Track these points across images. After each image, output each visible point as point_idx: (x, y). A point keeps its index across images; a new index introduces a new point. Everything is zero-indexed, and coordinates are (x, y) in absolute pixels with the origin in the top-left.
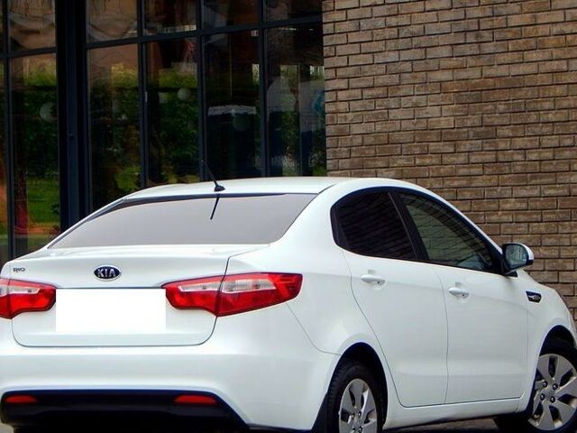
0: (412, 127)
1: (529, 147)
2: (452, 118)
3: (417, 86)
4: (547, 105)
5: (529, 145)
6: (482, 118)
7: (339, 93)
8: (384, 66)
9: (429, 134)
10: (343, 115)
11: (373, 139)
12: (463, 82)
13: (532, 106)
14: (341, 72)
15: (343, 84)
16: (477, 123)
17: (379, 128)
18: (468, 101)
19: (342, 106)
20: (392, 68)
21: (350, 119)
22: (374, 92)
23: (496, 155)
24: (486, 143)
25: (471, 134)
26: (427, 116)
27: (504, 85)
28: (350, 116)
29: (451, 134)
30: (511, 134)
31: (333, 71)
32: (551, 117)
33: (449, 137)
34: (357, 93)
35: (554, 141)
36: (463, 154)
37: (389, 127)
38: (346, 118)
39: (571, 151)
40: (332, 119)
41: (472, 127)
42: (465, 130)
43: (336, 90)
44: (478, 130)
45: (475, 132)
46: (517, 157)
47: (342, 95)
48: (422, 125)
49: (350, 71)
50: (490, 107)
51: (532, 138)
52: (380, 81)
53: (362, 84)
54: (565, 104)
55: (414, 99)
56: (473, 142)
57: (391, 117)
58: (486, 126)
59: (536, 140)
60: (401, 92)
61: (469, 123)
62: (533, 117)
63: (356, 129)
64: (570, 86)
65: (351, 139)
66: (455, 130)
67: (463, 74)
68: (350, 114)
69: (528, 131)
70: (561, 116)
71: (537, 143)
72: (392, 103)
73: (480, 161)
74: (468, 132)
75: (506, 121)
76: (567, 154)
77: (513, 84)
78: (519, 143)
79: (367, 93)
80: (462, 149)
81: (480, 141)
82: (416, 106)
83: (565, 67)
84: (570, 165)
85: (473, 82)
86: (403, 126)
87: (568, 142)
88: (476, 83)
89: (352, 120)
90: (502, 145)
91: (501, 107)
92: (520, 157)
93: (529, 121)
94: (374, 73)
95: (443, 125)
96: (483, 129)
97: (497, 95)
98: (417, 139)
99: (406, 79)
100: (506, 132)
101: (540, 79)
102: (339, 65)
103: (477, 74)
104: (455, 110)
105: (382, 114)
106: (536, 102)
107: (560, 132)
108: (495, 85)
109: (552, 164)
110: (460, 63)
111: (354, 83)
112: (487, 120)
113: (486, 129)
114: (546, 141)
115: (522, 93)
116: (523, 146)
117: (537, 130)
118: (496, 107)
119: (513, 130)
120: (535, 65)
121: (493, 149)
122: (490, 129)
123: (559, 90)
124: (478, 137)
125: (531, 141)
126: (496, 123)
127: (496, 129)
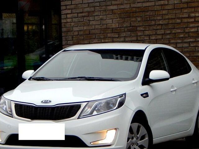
0: (100, 28)
2: (118, 24)
3: (102, 11)
4: (159, 18)
5: (151, 33)
6: (131, 23)
7: (68, 15)
8: (87, 4)
9: (107, 30)
10: (69, 23)
11: (83, 33)
12: (122, 10)
13: (152, 18)
14: (68, 7)
15: (69, 12)
17: (85, 28)
18: (125, 17)
19: (69, 20)
20: (91, 5)
21: (73, 25)
22: (83, 14)
23: (137, 38)
24: (133, 33)
25: (126, 30)
26: (107, 23)
27: (140, 10)
28: (73, 24)
29: (117, 30)
30: (143, 30)
31: (65, 6)
32: (161, 22)
34: (76, 15)
35: (162, 32)
36: (122, 38)
37: (90, 28)
38: (71, 25)
39: (169, 35)
40: (65, 25)
41: (126, 27)
42: (123, 28)
43: (67, 14)
44: (129, 28)
46: (146, 38)
47: (69, 16)
48: (105, 26)
49: (72, 7)
50: (134, 19)
51: (152, 31)
52: (86, 10)
53: (78, 11)
54: (167, 17)
55: (101, 17)
56: (127, 33)
57: (91, 24)
58: (132, 27)
59: (154, 32)
60: (95, 14)
61: (125, 26)
62: (153, 23)
63: (75, 29)
64: (169, 10)
65: (73, 33)
66: (119, 28)
67: (122, 7)
68: (73, 23)
69: (151, 28)
70: (165, 22)
71: (155, 33)
72: (91, 18)
73: (130, 40)
74: (124, 29)
75: (141, 24)
76: (168, 37)
77: (144, 10)
78: (147, 33)
79: (80, 15)
80: (122, 35)
81: (130, 32)
82: (102, 19)
83: (167, 3)
84: (169, 41)
85: (127, 9)
86: (96, 27)
87: (168, 32)
88: (128, 10)
89: (73, 26)
90: (139, 34)
91: (139, 19)
92: (147, 38)
93: (151, 24)
94: (83, 7)
95: (114, 26)
96: (131, 27)
97: (137, 14)
98: (102, 32)
99: (97, 9)
100: (142, 29)
101: (156, 8)
102: (67, 4)
103: (128, 6)
104: (119, 21)
105: (87, 23)
106: (154, 17)
107: (165, 28)
108: (136, 11)
109: (161, 41)
110: (121, 2)
111: (74, 11)
112: (132, 24)
114: (158, 32)
115: (148, 14)
116: (148, 34)
117: (155, 28)
118: (136, 19)
119: (144, 28)
120: (154, 2)
121: (135, 35)
122: (134, 28)
123: (164, 12)
124: (129, 31)
125: (152, 32)
126: (137, 25)
127: (137, 28)
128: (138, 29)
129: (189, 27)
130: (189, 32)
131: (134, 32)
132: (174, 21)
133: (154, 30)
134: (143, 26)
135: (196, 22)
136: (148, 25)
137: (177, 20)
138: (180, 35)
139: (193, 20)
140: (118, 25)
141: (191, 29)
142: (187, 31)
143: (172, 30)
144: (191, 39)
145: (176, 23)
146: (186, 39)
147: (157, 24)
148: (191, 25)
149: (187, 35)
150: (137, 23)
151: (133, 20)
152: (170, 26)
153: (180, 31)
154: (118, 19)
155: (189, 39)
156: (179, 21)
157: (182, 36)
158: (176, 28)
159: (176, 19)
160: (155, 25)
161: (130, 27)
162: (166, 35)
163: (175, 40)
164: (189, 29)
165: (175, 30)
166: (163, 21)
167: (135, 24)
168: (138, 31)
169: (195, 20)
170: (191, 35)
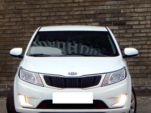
128: (23, 11)
129: (73, 11)
130: (73, 15)
131: (19, 14)
132: (58, 5)
133: (39, 12)
134: (28, 9)
135: (80, 6)
136: (33, 9)
137: (62, 5)
138: (65, 17)
139: (77, 5)
140: (3, 8)
141: (75, 12)
142: (71, 14)
143: (56, 13)
144: (75, 20)
145: (61, 7)
146: (70, 20)
147: (42, 7)
148: (75, 9)
149: (71, 17)
150: (22, 7)
151: (18, 4)
152: (55, 10)
153: (64, 14)
154: (3, 3)
155: (73, 20)
156: (63, 5)
157: (66, 18)
158: (60, 12)
159: (60, 4)
160: (40, 8)
161: (15, 9)
162: (51, 17)
163: (59, 21)
164: (73, 12)
165: (60, 13)
166: (48, 5)
167: (20, 7)
168: (23, 13)
169: (79, 5)
170: (75, 17)
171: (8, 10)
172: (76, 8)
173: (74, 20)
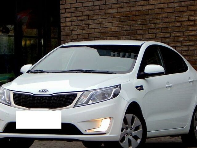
0: (99, 31)
1: (151, 38)
2: (117, 27)
3: (101, 15)
4: (158, 21)
5: (151, 37)
6: (130, 27)
7: (67, 19)
8: (87, 8)
9: (106, 34)
10: (68, 27)
11: (82, 36)
12: (122, 13)
13: (152, 22)
14: (67, 10)
15: (68, 15)
16: (128, 29)
17: (84, 32)
18: (124, 20)
19: (68, 24)
20: (91, 8)
21: (72, 29)
22: (83, 18)
24: (132, 37)
25: (125, 33)
26: (106, 27)
27: (140, 14)
28: (72, 28)
29: (116, 33)
30: (143, 33)
31: (64, 10)
32: (160, 26)
33: (116, 35)
34: (75, 18)
35: (162, 35)
37: (89, 31)
38: (70, 28)
39: (169, 39)
40: (64, 29)
41: (125, 31)
42: (123, 32)
43: (66, 18)
44: (128, 32)
45: (127, 33)
47: (68, 19)
48: (104, 30)
49: (72, 10)
50: (134, 23)
52: (85, 13)
53: (77, 15)
54: (167, 20)
55: (100, 20)
56: (126, 36)
57: (90, 27)
60: (95, 18)
61: (124, 29)
62: (153, 26)
63: (74, 33)
64: (169, 13)
65: (72, 37)
66: (118, 32)
67: (122, 10)
68: (72, 27)
69: (150, 32)
70: (165, 25)
71: (154, 36)
72: (90, 22)
75: (140, 28)
77: (144, 13)
78: (146, 36)
79: (79, 18)
81: (129, 36)
82: (101, 23)
83: (167, 6)
85: (126, 13)
86: (95, 31)
87: (168, 35)
88: (128, 13)
89: (73, 29)
90: (139, 37)
91: (139, 23)
93: (151, 28)
94: (83, 10)
95: (113, 30)
97: (137, 18)
98: (101, 36)
99: (97, 12)
100: (141, 32)
101: (156, 11)
102: (67, 8)
103: (128, 9)
104: (118, 24)
105: (86, 27)
106: (154, 20)
107: (165, 31)
108: (136, 14)
110: (120, 6)
111: (73, 15)
112: (132, 28)
113: (132, 31)
114: (158, 36)
115: (148, 17)
116: (148, 38)
117: (154, 31)
118: (136, 23)
119: (144, 31)
120: (153, 6)
121: (135, 39)
122: (134, 31)
123: (164, 15)
125: (152, 36)
126: (136, 29)
127: (136, 31)
128: (138, 32)
129: (188, 31)
130: (188, 36)
131: (134, 36)
132: (173, 24)
133: (153, 33)
134: (142, 29)
135: (196, 25)
136: (148, 29)
137: (177, 24)
138: (180, 39)
139: (192, 23)
140: (118, 29)
141: (191, 32)
142: (186, 34)
143: (171, 33)
145: (175, 27)
146: (185, 42)
147: (156, 27)
148: (191, 29)
149: (186, 39)
150: (136, 27)
151: (132, 24)
152: (170, 30)
153: (179, 34)
154: (118, 23)
155: (188, 42)
156: (178, 24)
157: (182, 39)
158: (175, 32)
159: (175, 23)
160: (155, 28)
161: (130, 30)
162: (166, 39)
163: (174, 43)
164: (188, 33)
165: (175, 34)
166: (163, 24)
167: (135, 27)
168: (137, 35)
169: (194, 23)
170: (191, 38)
171: (122, 31)
172: (192, 27)
173: (190, 42)
